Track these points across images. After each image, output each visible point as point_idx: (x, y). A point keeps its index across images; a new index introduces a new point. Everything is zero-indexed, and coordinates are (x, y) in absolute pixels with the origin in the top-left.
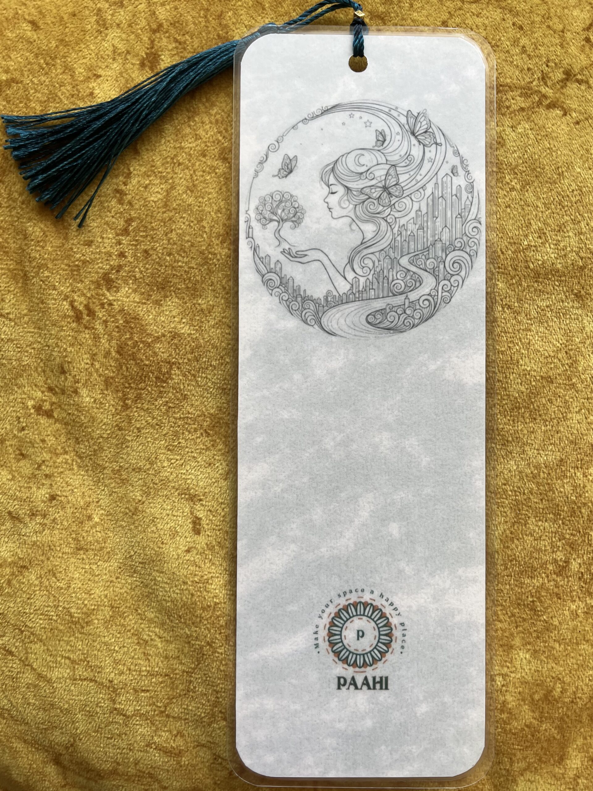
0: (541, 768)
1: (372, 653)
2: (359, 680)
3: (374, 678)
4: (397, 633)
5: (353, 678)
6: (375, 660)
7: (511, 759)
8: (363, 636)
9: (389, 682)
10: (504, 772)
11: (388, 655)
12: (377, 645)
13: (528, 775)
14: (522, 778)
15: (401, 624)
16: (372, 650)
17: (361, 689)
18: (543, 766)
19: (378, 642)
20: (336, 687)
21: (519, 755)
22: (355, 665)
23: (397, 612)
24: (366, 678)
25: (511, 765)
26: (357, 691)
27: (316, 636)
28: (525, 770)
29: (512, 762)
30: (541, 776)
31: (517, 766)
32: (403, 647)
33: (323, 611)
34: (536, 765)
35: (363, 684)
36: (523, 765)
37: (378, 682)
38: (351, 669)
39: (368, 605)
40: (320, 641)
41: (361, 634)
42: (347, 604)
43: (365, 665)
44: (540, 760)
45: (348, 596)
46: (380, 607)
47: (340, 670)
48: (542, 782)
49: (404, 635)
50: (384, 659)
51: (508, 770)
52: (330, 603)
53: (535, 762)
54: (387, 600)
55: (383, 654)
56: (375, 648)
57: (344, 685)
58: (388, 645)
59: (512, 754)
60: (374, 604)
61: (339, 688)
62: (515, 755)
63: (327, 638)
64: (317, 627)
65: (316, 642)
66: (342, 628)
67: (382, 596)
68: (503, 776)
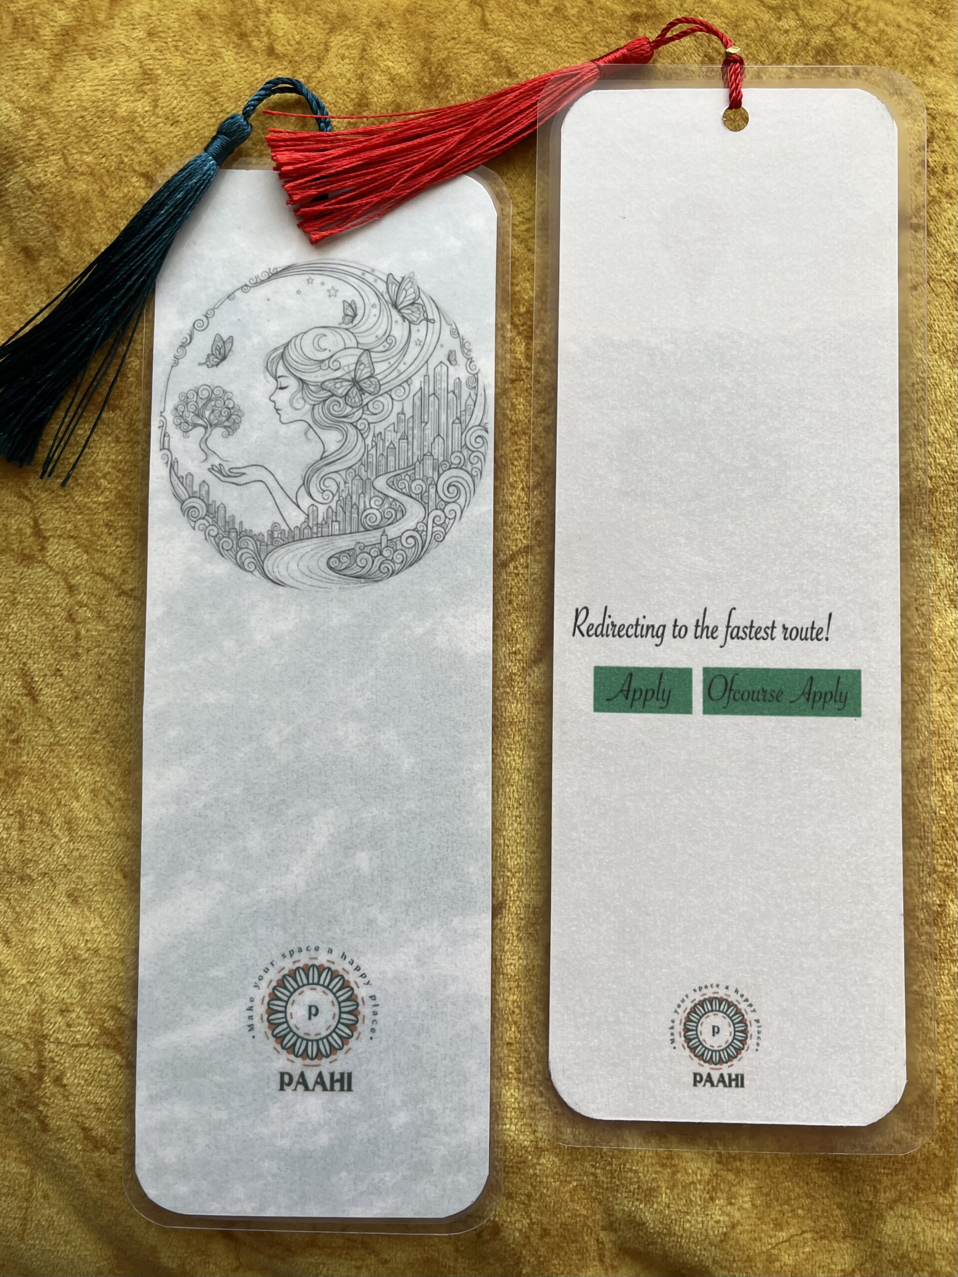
0: (918, 1198)
1: (330, 1038)
2: (311, 1077)
3: (332, 1075)
4: (365, 1010)
5: (302, 1075)
6: (333, 1050)
7: (875, 1187)
8: (316, 1015)
9: (353, 1080)
10: (865, 1206)
11: (352, 1042)
12: (336, 1027)
13: (900, 1209)
14: (892, 1213)
15: (371, 997)
16: (330, 1034)
17: (313, 1090)
18: (921, 1195)
19: (339, 1022)
20: (279, 1087)
21: (886, 1181)
22: (305, 1055)
23: (366, 980)
24: (320, 1075)
25: (875, 1196)
26: (307, 1093)
27: (250, 1013)
28: (895, 1201)
29: (876, 1191)
30: (919, 1210)
31: (885, 1197)
32: (373, 1030)
33: (261, 978)
34: (910, 1195)
35: (316, 1083)
36: (891, 1195)
37: (337, 1081)
38: (299, 1062)
39: (324, 969)
40: (256, 1021)
41: (313, 1011)
42: (294, 968)
43: (319, 1055)
44: (916, 1187)
45: (296, 956)
46: (341, 972)
47: (283, 1062)
48: (920, 1218)
49: (375, 1013)
50: (346, 1048)
51: (871, 1203)
52: (270, 967)
53: (909, 1190)
54: (351, 963)
55: (345, 1040)
56: (334, 1031)
57: (289, 1084)
58: (352, 1027)
59: (875, 1180)
60: (333, 967)
61: (282, 1089)
62: (880, 1182)
63: (265, 1017)
64: (252, 1000)
65: (250, 1022)
66: (287, 1002)
67: (344, 956)
68: (865, 1210)
